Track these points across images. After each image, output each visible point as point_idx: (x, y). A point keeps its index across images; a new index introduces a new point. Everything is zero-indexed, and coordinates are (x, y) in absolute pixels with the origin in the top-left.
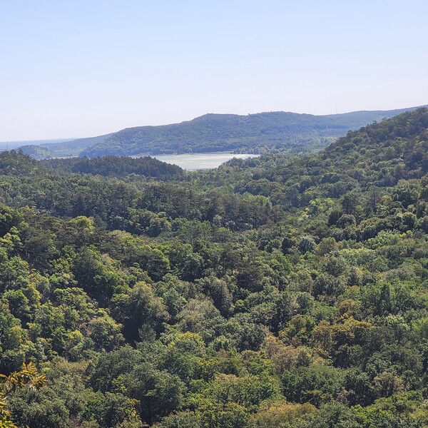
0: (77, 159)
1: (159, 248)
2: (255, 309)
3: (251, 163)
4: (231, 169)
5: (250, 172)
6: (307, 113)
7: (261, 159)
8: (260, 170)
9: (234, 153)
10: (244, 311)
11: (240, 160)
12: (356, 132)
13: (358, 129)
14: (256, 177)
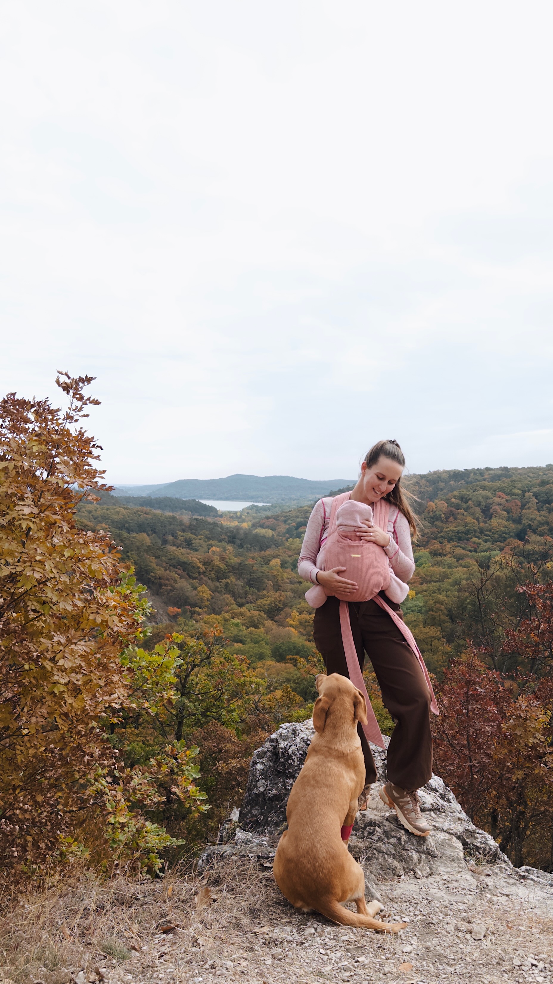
0: (145, 498)
1: (197, 558)
2: (259, 602)
3: (264, 509)
4: (250, 511)
5: (264, 514)
6: (304, 478)
7: (272, 506)
8: (269, 513)
9: (254, 502)
10: (251, 603)
11: (257, 506)
12: (335, 492)
13: (337, 490)
14: (267, 518)
